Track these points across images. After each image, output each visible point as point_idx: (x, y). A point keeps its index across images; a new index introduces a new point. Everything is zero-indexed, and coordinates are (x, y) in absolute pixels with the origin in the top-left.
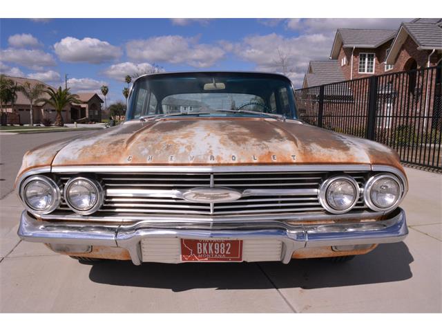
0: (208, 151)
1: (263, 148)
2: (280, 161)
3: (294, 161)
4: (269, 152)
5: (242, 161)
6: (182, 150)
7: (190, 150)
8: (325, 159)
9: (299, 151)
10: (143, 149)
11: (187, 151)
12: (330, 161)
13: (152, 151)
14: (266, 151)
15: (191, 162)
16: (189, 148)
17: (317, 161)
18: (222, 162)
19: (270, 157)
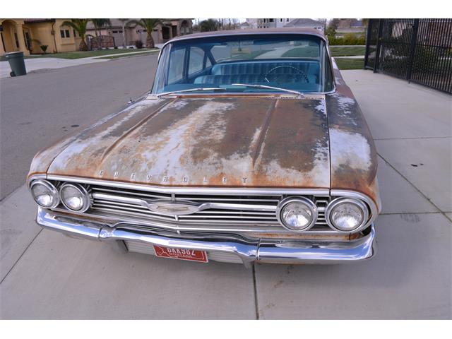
0: (164, 171)
1: (217, 168)
2: (229, 184)
3: (244, 184)
4: (222, 173)
5: (193, 183)
6: (144, 167)
7: (150, 168)
8: (278, 183)
9: (253, 172)
10: (113, 164)
11: (148, 169)
12: (283, 185)
13: (120, 166)
14: (219, 171)
15: (148, 182)
16: (150, 165)
17: (268, 184)
18: (174, 183)
19: (221, 180)
